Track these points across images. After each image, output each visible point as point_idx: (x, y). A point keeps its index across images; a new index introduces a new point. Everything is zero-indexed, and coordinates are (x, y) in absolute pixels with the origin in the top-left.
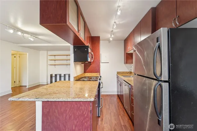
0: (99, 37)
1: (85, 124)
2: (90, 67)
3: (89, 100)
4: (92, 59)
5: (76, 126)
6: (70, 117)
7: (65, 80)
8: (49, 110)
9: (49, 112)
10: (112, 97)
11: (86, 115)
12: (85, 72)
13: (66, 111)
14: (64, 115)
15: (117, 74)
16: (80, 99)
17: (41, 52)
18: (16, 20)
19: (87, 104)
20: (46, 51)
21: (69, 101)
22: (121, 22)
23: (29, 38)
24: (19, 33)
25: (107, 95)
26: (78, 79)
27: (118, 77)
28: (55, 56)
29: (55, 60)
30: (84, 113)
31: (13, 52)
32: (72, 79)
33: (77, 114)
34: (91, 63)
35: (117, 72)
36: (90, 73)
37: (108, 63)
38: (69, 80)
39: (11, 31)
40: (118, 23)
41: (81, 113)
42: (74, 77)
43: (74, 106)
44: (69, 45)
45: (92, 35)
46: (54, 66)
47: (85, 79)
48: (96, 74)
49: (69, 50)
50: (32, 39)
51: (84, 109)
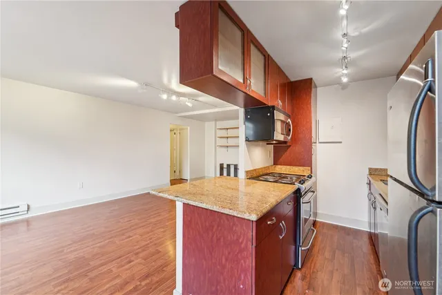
0: (311, 79)
1: (242, 261)
2: (288, 153)
3: (246, 216)
4: (289, 135)
5: (226, 260)
6: (218, 240)
7: (229, 174)
8: (191, 218)
9: (190, 222)
10: (349, 234)
11: (243, 246)
12: (276, 163)
13: (213, 227)
14: (210, 234)
15: (370, 174)
16: (231, 211)
17: (207, 124)
18: (169, 81)
19: (244, 225)
20: (214, 122)
21: (216, 210)
22: (365, 30)
23: (187, 103)
24: (174, 98)
25: (336, 227)
26: (255, 176)
27: (369, 184)
28: (227, 129)
29: (227, 138)
30: (240, 241)
31: (172, 127)
32: (242, 174)
33: (229, 238)
34: (288, 144)
35: (370, 169)
36: (288, 167)
37: (340, 142)
38: (236, 175)
39: (165, 97)
40: (357, 34)
41: (235, 238)
42: (247, 172)
43: (224, 221)
44: (236, 108)
45: (292, 80)
46: (225, 149)
47: (268, 177)
48: (301, 168)
49: (237, 118)
50: (190, 105)
51: (241, 233)
